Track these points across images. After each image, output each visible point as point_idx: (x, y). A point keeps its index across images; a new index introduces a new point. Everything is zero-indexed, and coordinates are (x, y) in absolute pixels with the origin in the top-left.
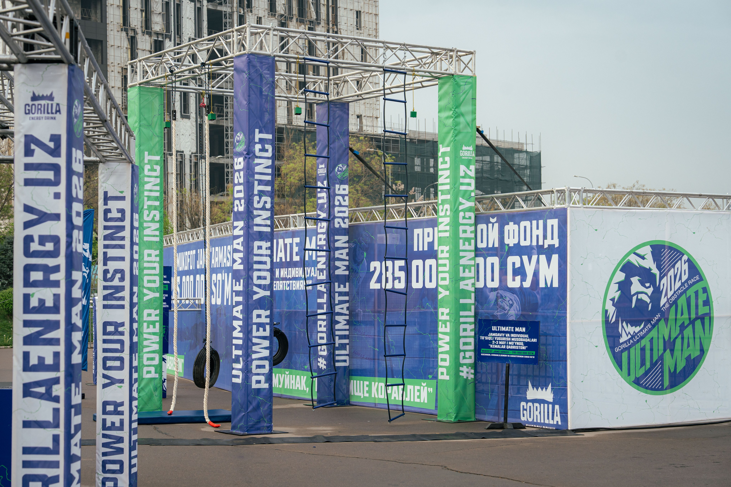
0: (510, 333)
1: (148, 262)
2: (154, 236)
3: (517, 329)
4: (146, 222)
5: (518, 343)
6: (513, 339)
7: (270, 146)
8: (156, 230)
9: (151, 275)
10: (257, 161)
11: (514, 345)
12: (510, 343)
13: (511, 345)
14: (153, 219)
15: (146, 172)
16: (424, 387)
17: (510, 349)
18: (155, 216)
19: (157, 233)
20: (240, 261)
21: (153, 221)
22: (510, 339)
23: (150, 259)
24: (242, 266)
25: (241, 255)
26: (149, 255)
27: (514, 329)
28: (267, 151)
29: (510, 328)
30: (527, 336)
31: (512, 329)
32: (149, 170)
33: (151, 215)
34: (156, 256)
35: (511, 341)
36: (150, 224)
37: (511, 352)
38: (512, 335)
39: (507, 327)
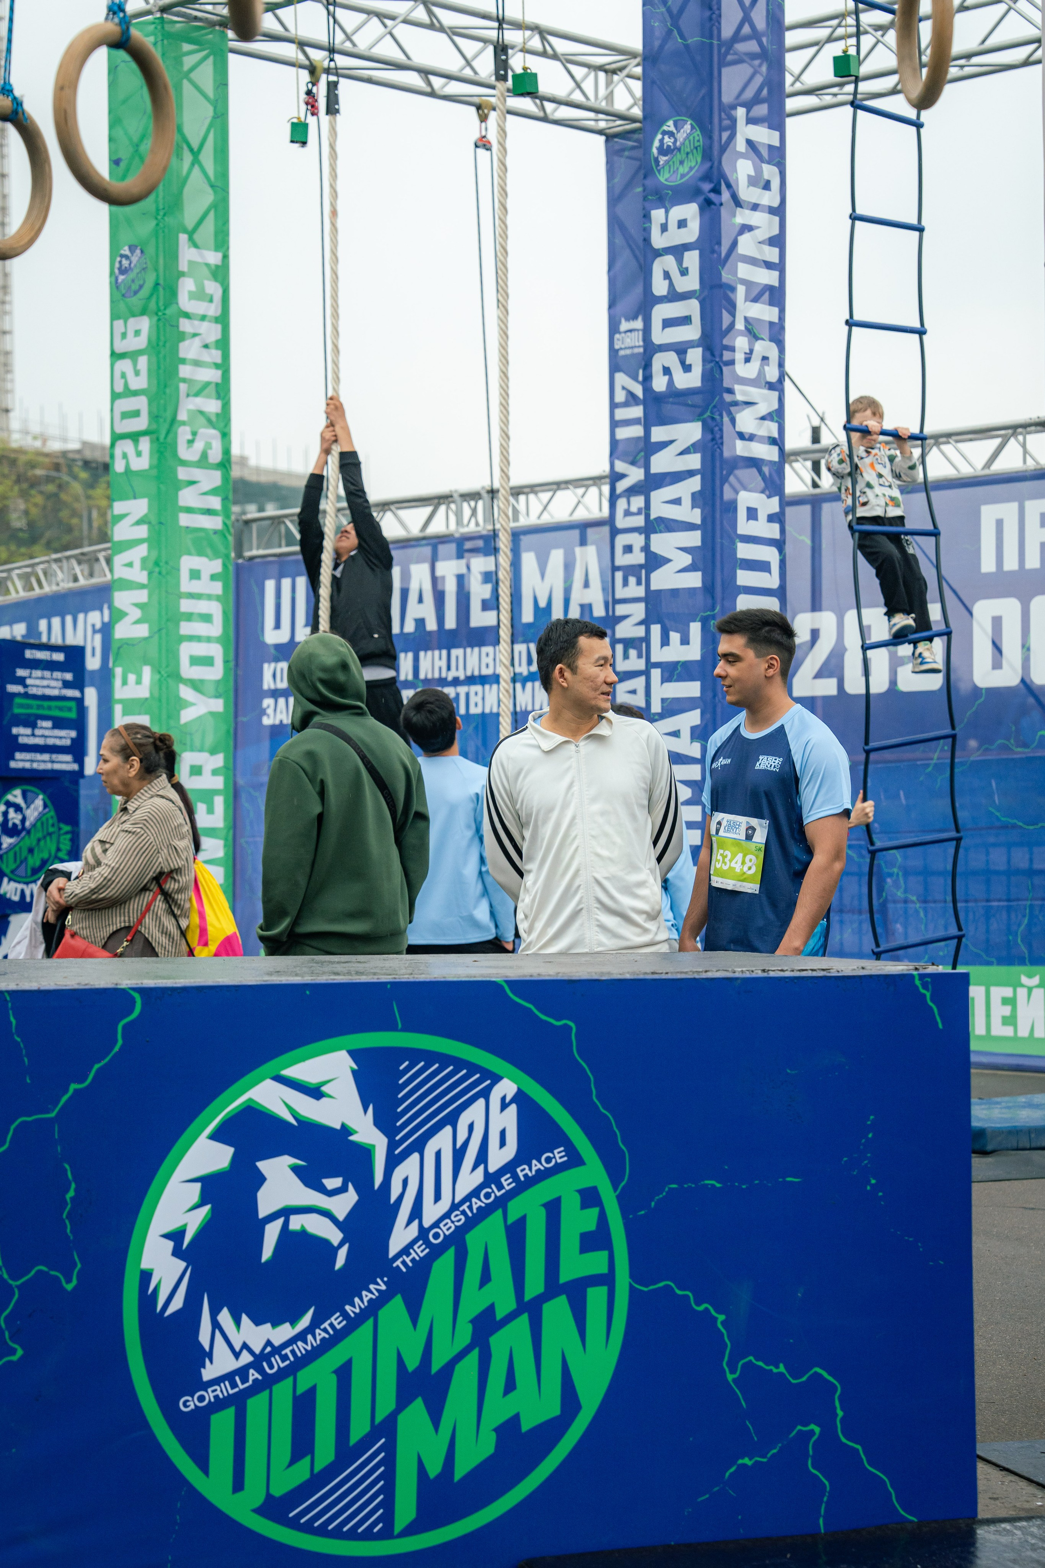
1: (192, 596)
2: (209, 512)
4: (184, 463)
7: (775, 170)
8: (214, 492)
9: (198, 639)
10: (742, 217)
14: (204, 455)
15: (185, 302)
16: (1030, 990)
18: (208, 446)
19: (215, 503)
20: (686, 560)
21: (203, 462)
23: (195, 587)
24: (699, 575)
25: (694, 539)
26: (195, 575)
28: (767, 186)
32: (193, 296)
33: (199, 445)
34: (213, 577)
36: (197, 474)
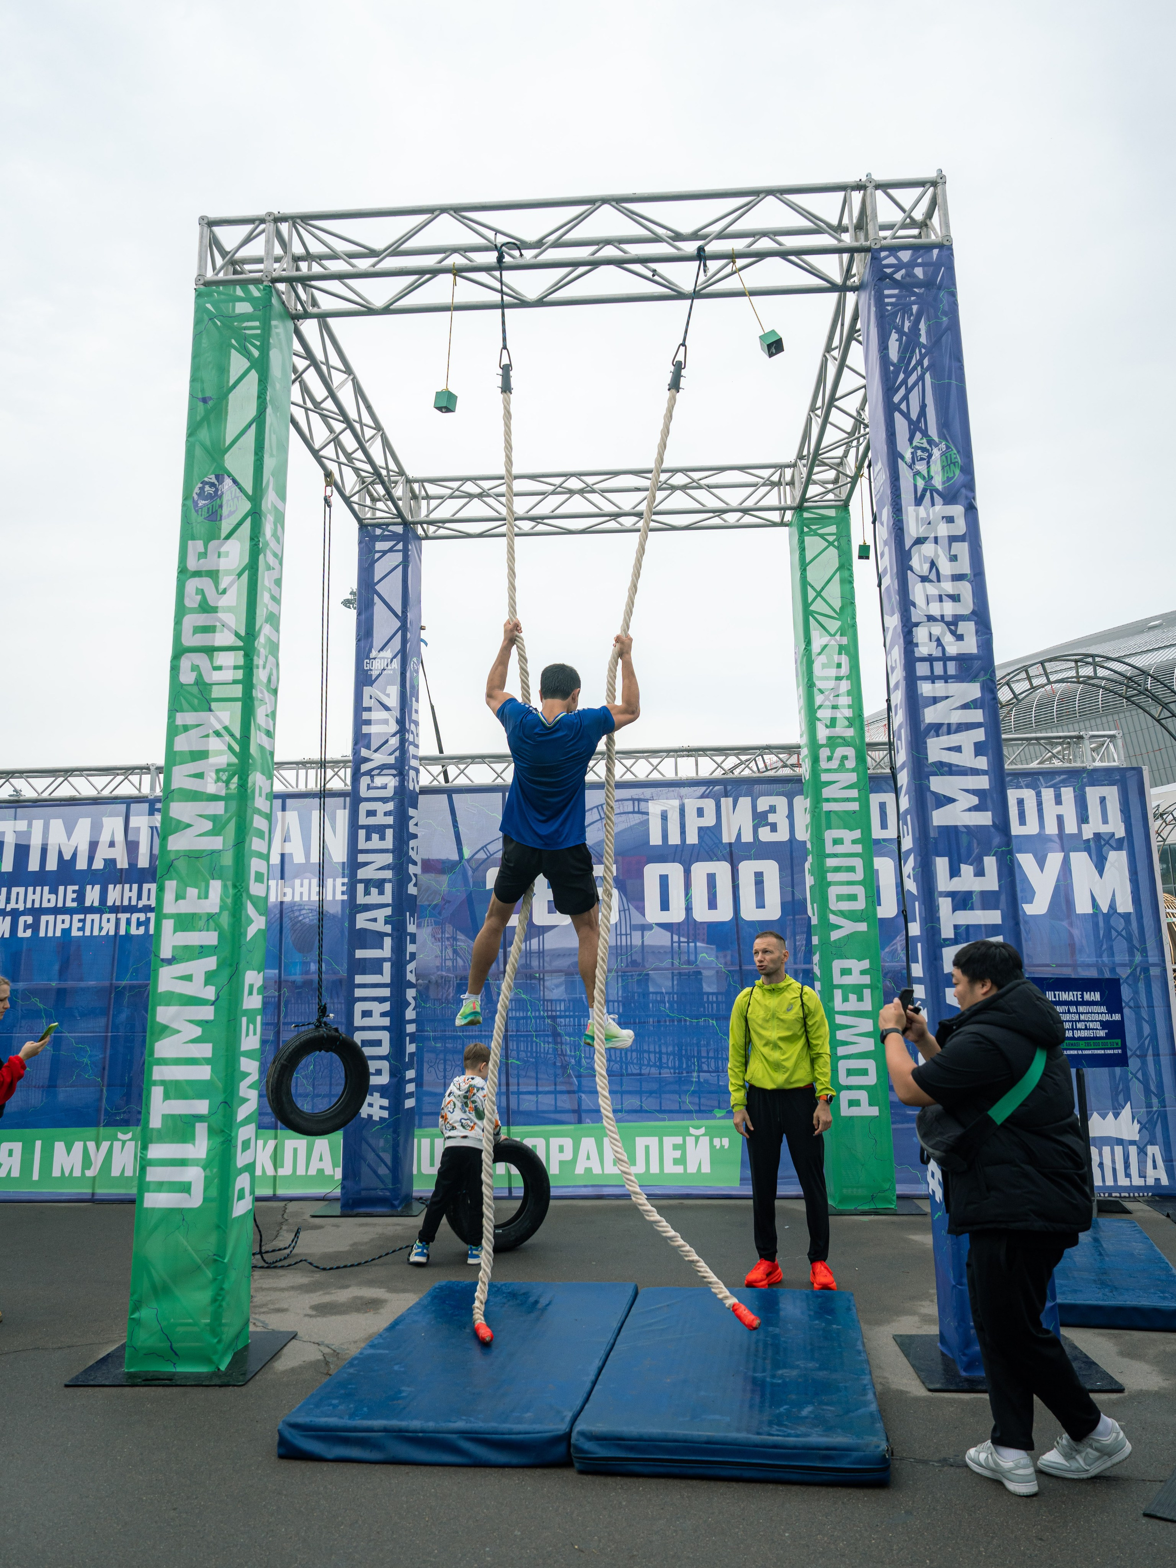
0: (1076, 1003)
3: (1087, 997)
5: (1091, 1025)
6: (1082, 1017)
11: (1086, 1029)
12: (1079, 1025)
13: (1080, 1029)
17: (1080, 1038)
22: (1076, 1017)
27: (1082, 997)
29: (1075, 993)
30: (1103, 1009)
31: (1079, 996)
35: (1080, 1021)
37: (1082, 1044)
38: (1081, 1009)
39: (1071, 993)
